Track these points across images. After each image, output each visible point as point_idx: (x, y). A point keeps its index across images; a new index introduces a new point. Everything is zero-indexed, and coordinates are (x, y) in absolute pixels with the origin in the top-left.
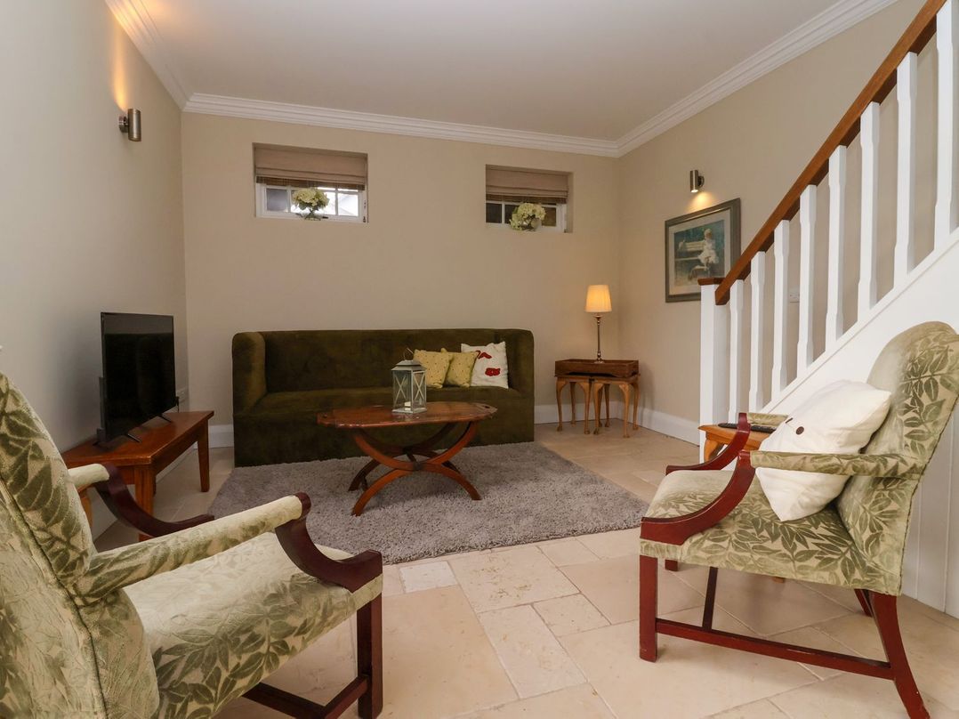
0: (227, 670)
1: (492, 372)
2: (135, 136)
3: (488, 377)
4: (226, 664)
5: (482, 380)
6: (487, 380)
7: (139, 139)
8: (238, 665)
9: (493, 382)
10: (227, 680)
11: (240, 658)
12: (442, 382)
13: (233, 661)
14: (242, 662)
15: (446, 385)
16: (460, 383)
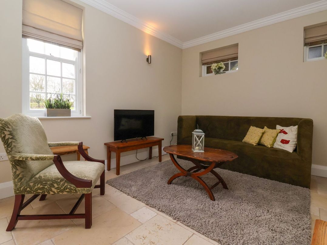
0: (37, 186)
1: (284, 142)
2: (150, 62)
3: (282, 144)
4: (37, 185)
5: (279, 145)
6: (280, 146)
7: (150, 63)
8: (39, 187)
9: (284, 147)
10: (36, 189)
11: (41, 186)
12: (257, 143)
13: (39, 185)
14: (41, 187)
15: (259, 144)
16: (266, 145)
